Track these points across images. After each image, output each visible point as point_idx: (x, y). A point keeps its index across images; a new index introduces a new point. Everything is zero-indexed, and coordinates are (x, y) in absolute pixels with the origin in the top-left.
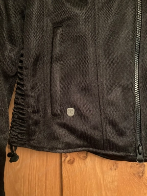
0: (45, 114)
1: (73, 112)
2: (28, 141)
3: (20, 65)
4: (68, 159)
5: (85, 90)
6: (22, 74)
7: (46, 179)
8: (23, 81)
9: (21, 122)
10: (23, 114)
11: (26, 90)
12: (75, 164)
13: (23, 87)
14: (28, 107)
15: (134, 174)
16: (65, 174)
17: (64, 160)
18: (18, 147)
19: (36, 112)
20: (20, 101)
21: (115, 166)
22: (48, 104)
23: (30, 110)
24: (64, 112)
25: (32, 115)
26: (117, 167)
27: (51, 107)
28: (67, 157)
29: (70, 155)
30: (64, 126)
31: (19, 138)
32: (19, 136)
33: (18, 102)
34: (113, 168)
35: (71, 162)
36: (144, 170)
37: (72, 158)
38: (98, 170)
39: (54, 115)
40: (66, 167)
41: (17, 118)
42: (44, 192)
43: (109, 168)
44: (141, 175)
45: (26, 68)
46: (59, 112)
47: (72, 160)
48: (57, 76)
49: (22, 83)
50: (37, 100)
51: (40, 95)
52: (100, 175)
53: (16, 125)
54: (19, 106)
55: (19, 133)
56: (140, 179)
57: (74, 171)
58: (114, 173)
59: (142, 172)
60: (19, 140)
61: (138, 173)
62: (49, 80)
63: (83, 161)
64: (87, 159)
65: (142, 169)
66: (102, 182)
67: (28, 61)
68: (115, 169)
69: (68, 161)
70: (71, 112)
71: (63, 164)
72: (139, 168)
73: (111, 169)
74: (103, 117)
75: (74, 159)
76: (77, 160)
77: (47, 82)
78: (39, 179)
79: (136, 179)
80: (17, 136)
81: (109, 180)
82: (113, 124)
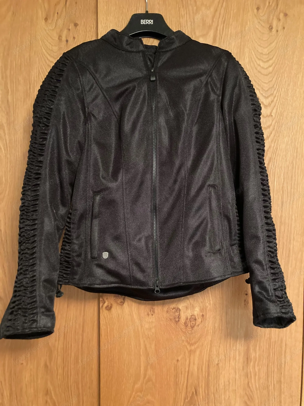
0: (86, 257)
1: (108, 255)
2: (72, 279)
3: (69, 221)
4: (106, 304)
5: (117, 238)
6: (69, 227)
7: (83, 331)
8: (70, 232)
9: (66, 264)
10: (69, 258)
11: (73, 239)
12: (113, 310)
13: (70, 237)
14: (73, 252)
15: (171, 319)
16: (103, 321)
17: (102, 306)
18: (63, 285)
19: (79, 256)
20: (67, 248)
21: (152, 311)
22: (89, 250)
23: (75, 254)
24: (100, 255)
25: (76, 258)
26: (154, 312)
27: (91, 251)
28: (105, 302)
29: (108, 301)
30: (100, 266)
31: (64, 277)
32: (64, 275)
33: (66, 248)
34: (150, 313)
35: (109, 308)
36: (179, 315)
37: (109, 305)
38: (135, 316)
39: (93, 258)
40: (104, 313)
41: (64, 261)
42: (80, 346)
43: (146, 313)
44: (177, 320)
45: (73, 224)
46: (96, 256)
47: (109, 306)
48: (96, 229)
49: (69, 234)
50: (81, 246)
51: (82, 243)
52: (137, 321)
53: (62, 267)
54: (66, 252)
55: (65, 273)
56: (177, 324)
57: (112, 318)
58: (152, 319)
59: (178, 317)
60: (65, 279)
61: (175, 318)
62: (89, 231)
63: (120, 306)
64: (124, 305)
65: (177, 314)
66: (140, 329)
67: (76, 218)
68: (152, 315)
69: (106, 308)
70: (105, 255)
71: (101, 311)
72: (175, 313)
73: (148, 315)
74: (130, 258)
75: (112, 305)
76: (115, 306)
77: (88, 233)
78: (75, 331)
79: (173, 325)
80: (62, 275)
81: (147, 326)
82: (138, 264)
